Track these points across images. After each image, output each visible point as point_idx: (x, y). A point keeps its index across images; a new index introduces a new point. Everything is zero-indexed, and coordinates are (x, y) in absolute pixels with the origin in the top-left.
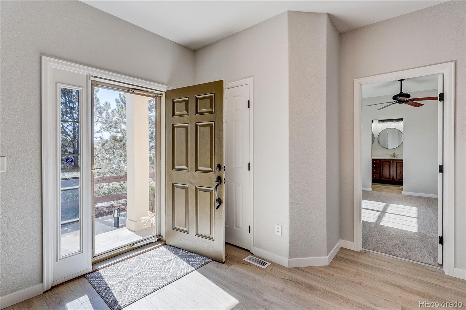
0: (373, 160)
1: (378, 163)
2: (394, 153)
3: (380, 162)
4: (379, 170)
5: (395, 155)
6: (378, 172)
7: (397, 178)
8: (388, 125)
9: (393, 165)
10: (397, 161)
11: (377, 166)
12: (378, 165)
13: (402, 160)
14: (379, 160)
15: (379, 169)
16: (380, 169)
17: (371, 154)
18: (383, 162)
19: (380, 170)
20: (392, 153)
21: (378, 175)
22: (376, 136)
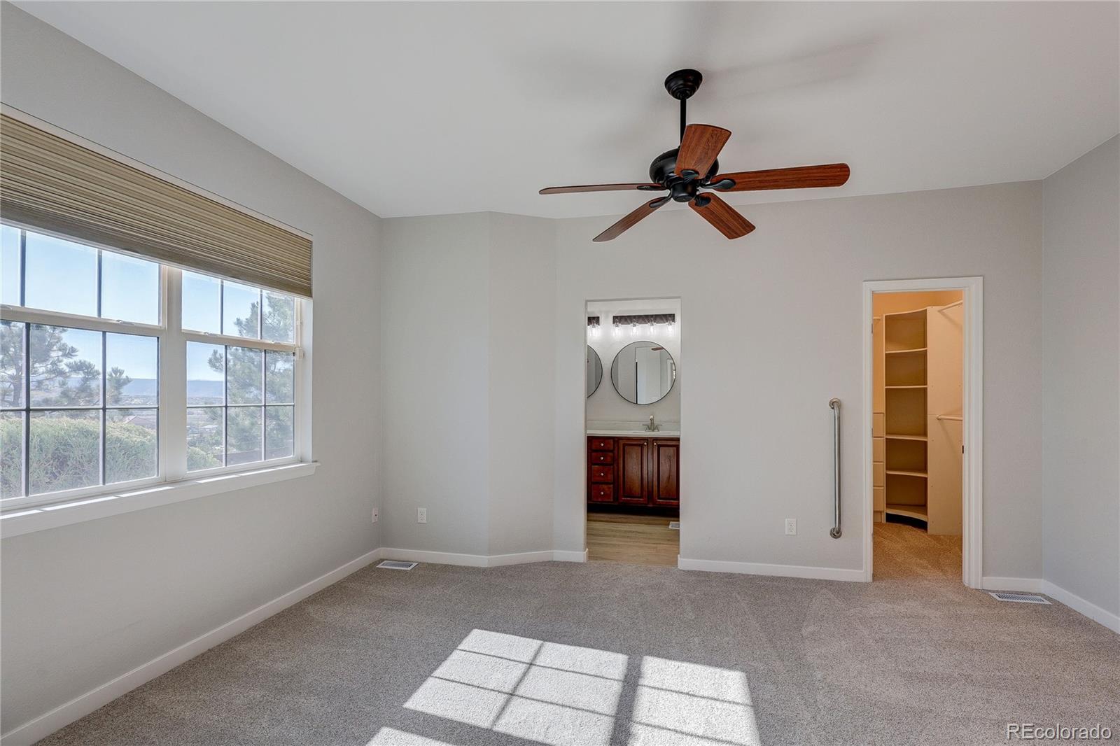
0: (591, 440)
1: (612, 448)
2: (652, 417)
3: (616, 445)
4: (614, 471)
5: (656, 422)
6: (611, 477)
7: (661, 497)
8: (636, 332)
9: (649, 454)
10: (660, 443)
11: (609, 459)
12: (611, 454)
13: (678, 440)
14: (614, 441)
15: (614, 468)
16: (616, 467)
17: (583, 422)
18: (624, 445)
19: (616, 473)
20: (645, 417)
21: (612, 486)
22: (607, 364)
